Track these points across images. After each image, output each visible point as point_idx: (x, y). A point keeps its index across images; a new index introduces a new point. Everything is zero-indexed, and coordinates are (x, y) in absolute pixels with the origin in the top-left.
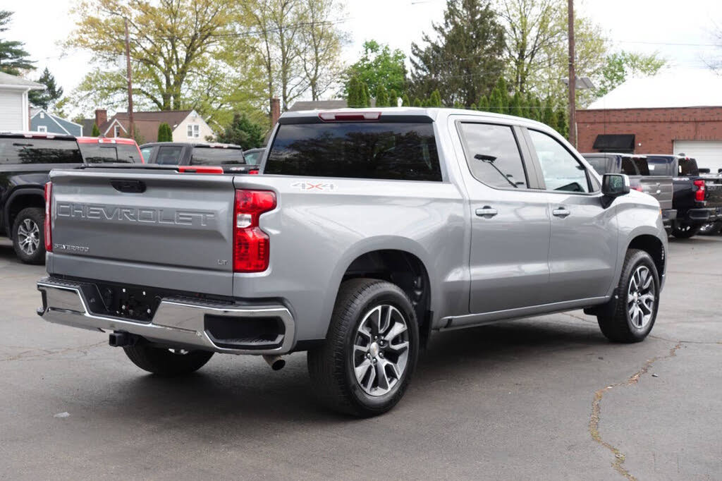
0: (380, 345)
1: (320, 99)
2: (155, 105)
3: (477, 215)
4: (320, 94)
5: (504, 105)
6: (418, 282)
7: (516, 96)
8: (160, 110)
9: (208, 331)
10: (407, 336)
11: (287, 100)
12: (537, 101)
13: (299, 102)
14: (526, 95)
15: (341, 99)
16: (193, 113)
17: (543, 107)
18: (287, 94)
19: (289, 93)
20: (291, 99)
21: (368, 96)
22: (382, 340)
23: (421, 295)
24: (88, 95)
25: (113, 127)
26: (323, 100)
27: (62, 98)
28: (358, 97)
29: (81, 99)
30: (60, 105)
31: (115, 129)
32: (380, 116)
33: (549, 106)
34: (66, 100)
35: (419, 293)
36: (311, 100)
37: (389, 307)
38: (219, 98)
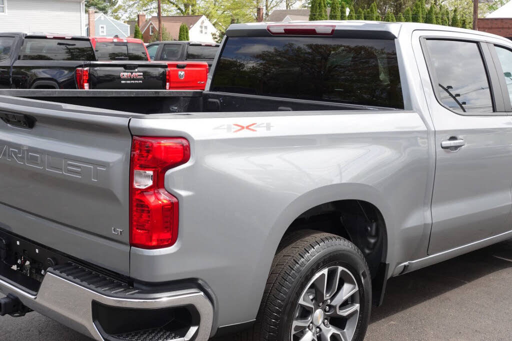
0: (325, 311)
1: (292, 9)
2: (179, 11)
3: (442, 147)
4: (292, 5)
5: (422, 14)
6: (372, 229)
7: (431, 8)
8: (182, 15)
9: (97, 322)
10: (358, 298)
11: (269, 9)
12: (447, 11)
13: (276, 10)
14: (438, 7)
15: (306, 8)
16: (204, 17)
17: (451, 15)
18: (269, 5)
19: (271, 4)
20: (272, 8)
21: (325, 6)
22: (328, 305)
23: (375, 244)
24: (134, 4)
25: (149, 26)
26: (294, 9)
27: (117, 5)
28: (318, 7)
29: (130, 6)
30: (116, 11)
31: (150, 28)
32: (333, 31)
33: (455, 15)
34: (119, 7)
35: (372, 241)
36: (285, 8)
37: (338, 268)
38: (222, 7)
